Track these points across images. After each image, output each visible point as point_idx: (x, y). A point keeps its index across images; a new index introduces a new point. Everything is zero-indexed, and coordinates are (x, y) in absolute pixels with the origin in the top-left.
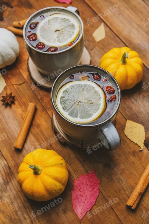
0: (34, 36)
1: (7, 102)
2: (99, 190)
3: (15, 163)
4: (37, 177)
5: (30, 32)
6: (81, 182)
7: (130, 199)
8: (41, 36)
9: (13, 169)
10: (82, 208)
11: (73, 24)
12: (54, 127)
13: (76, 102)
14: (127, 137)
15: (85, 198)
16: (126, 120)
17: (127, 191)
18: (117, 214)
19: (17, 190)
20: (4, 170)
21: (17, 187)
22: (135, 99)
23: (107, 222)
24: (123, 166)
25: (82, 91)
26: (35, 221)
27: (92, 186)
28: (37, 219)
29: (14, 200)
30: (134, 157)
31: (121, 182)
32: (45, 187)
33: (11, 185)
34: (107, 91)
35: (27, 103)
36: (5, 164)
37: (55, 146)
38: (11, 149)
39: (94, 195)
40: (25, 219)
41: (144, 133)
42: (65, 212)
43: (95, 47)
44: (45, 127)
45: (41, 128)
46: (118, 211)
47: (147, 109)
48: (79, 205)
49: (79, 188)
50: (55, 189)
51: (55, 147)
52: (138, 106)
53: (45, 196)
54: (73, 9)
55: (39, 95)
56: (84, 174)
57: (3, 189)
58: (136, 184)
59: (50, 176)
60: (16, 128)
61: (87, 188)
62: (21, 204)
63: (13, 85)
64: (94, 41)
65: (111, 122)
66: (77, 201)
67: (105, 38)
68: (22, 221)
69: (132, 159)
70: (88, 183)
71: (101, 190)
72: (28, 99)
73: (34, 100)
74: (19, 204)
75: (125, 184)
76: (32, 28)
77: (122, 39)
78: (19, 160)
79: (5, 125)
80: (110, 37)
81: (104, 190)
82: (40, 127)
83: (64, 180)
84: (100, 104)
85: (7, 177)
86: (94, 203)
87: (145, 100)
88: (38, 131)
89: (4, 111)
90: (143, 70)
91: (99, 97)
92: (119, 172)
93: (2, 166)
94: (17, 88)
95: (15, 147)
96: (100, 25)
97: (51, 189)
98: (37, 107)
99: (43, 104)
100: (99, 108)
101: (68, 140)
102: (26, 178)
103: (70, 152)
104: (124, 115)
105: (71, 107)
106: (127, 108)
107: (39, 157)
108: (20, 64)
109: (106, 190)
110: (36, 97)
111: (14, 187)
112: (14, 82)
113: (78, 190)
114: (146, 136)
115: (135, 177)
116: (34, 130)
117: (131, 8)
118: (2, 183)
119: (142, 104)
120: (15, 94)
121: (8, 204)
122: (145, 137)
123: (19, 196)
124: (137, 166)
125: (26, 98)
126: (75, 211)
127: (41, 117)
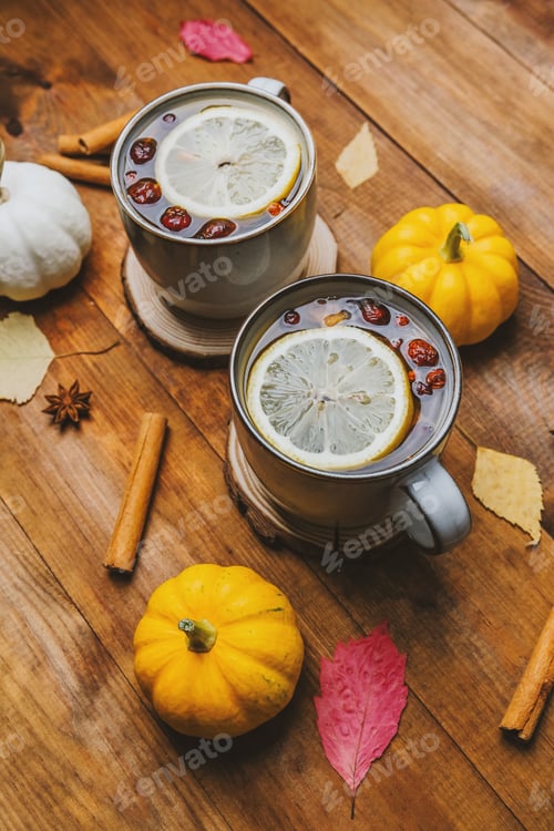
0: (151, 187)
1: (67, 415)
2: (406, 688)
3: (113, 620)
4: (202, 660)
5: (135, 172)
6: (342, 667)
7: (510, 707)
8: (173, 184)
9: (109, 640)
10: (353, 751)
11: (276, 139)
12: (235, 490)
13: (315, 402)
14: (481, 504)
15: (361, 717)
16: (475, 448)
17: (497, 684)
18: (474, 761)
19: (130, 710)
20: (77, 645)
21: (129, 701)
22: (496, 374)
23: (440, 788)
24: (476, 603)
25: (331, 362)
26: (202, 808)
27: (381, 674)
28: (206, 801)
29: (123, 742)
30: (512, 570)
31: (476, 656)
32: (233, 689)
33: (107, 696)
34: (412, 356)
35: (134, 413)
36: (80, 628)
37: (246, 554)
38: (96, 573)
39: (389, 704)
40: (168, 802)
41: (539, 486)
42: (298, 767)
43: (347, 207)
44: (203, 491)
45: (192, 495)
46: (475, 751)
47: (539, 405)
48: (345, 742)
49: (339, 686)
50: (266, 693)
51: (243, 554)
52: (510, 396)
53: (235, 721)
54: (269, 86)
55: (171, 384)
56: (349, 637)
57: (81, 711)
58: (527, 659)
59: (246, 652)
60: (106, 502)
61: (364, 684)
62: (147, 754)
63: (79, 354)
64: (341, 186)
65: (435, 460)
66: (337, 731)
67: (378, 174)
68: (156, 811)
69: (506, 575)
70: (366, 668)
71: (412, 687)
72: (135, 400)
73: (155, 403)
74: (142, 755)
75: (491, 662)
76: (138, 161)
77: (434, 174)
78: (126, 609)
79: (66, 494)
80: (395, 170)
81: (424, 687)
82: (185, 492)
83: (292, 662)
84: (393, 401)
85: (91, 668)
86: (394, 732)
87: (530, 378)
88: (180, 505)
89: (58, 447)
90: (519, 277)
91: (390, 379)
92: (465, 624)
93: (70, 633)
94: (95, 365)
95: (108, 567)
96: (359, 130)
97: (252, 696)
98: (169, 424)
99: (189, 415)
100: (392, 415)
101: (286, 529)
102: (163, 667)
103: (295, 569)
104: (466, 433)
105: (300, 419)
106: (474, 406)
107: (202, 591)
108: (95, 282)
109: (429, 685)
110: (162, 391)
111: (117, 699)
112: (80, 346)
113: (335, 693)
114: (546, 498)
115: (521, 636)
116: (169, 503)
117: (457, 68)
118: (78, 689)
119: (523, 391)
120: (90, 385)
121: (104, 758)
122: (543, 501)
123: (139, 731)
124: (523, 598)
125: (128, 397)
126: (333, 762)
127: (186, 459)
